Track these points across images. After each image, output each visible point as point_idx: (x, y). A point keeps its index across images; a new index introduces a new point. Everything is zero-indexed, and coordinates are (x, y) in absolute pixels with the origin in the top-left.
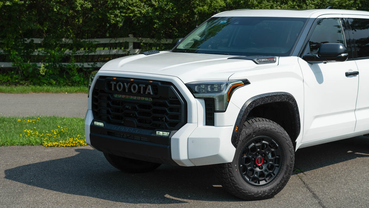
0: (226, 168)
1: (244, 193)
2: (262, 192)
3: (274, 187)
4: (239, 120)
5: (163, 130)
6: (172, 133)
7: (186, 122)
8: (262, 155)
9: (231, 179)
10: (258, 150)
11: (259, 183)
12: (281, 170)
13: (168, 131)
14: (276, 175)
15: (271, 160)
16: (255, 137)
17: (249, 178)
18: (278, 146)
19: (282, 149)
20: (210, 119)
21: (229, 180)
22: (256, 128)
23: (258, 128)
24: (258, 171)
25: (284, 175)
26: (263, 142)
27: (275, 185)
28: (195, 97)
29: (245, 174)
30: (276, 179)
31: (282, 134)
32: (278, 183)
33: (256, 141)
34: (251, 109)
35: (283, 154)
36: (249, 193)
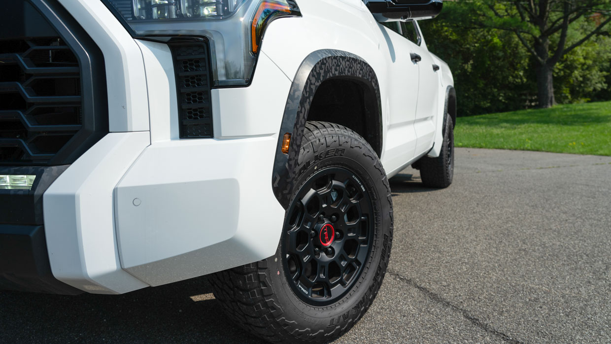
0: (249, 273)
1: (301, 334)
2: (342, 318)
3: (363, 298)
4: (292, 116)
5: (13, 169)
6: (45, 176)
7: (103, 130)
8: (330, 219)
9: (265, 304)
10: (324, 206)
11: (330, 294)
12: (373, 250)
13: (31, 168)
14: (362, 263)
15: (350, 229)
16: (317, 170)
17: (307, 286)
18: (364, 190)
19: (373, 197)
20: (195, 115)
21: (258, 307)
22: (319, 146)
23: (325, 145)
24: (327, 262)
25: (380, 260)
26: (334, 182)
27: (365, 292)
28: (134, 35)
29: (297, 279)
30: (363, 275)
31: (373, 159)
32: (371, 284)
33: (319, 183)
34: (318, 84)
35: (376, 210)
36: (313, 331)
